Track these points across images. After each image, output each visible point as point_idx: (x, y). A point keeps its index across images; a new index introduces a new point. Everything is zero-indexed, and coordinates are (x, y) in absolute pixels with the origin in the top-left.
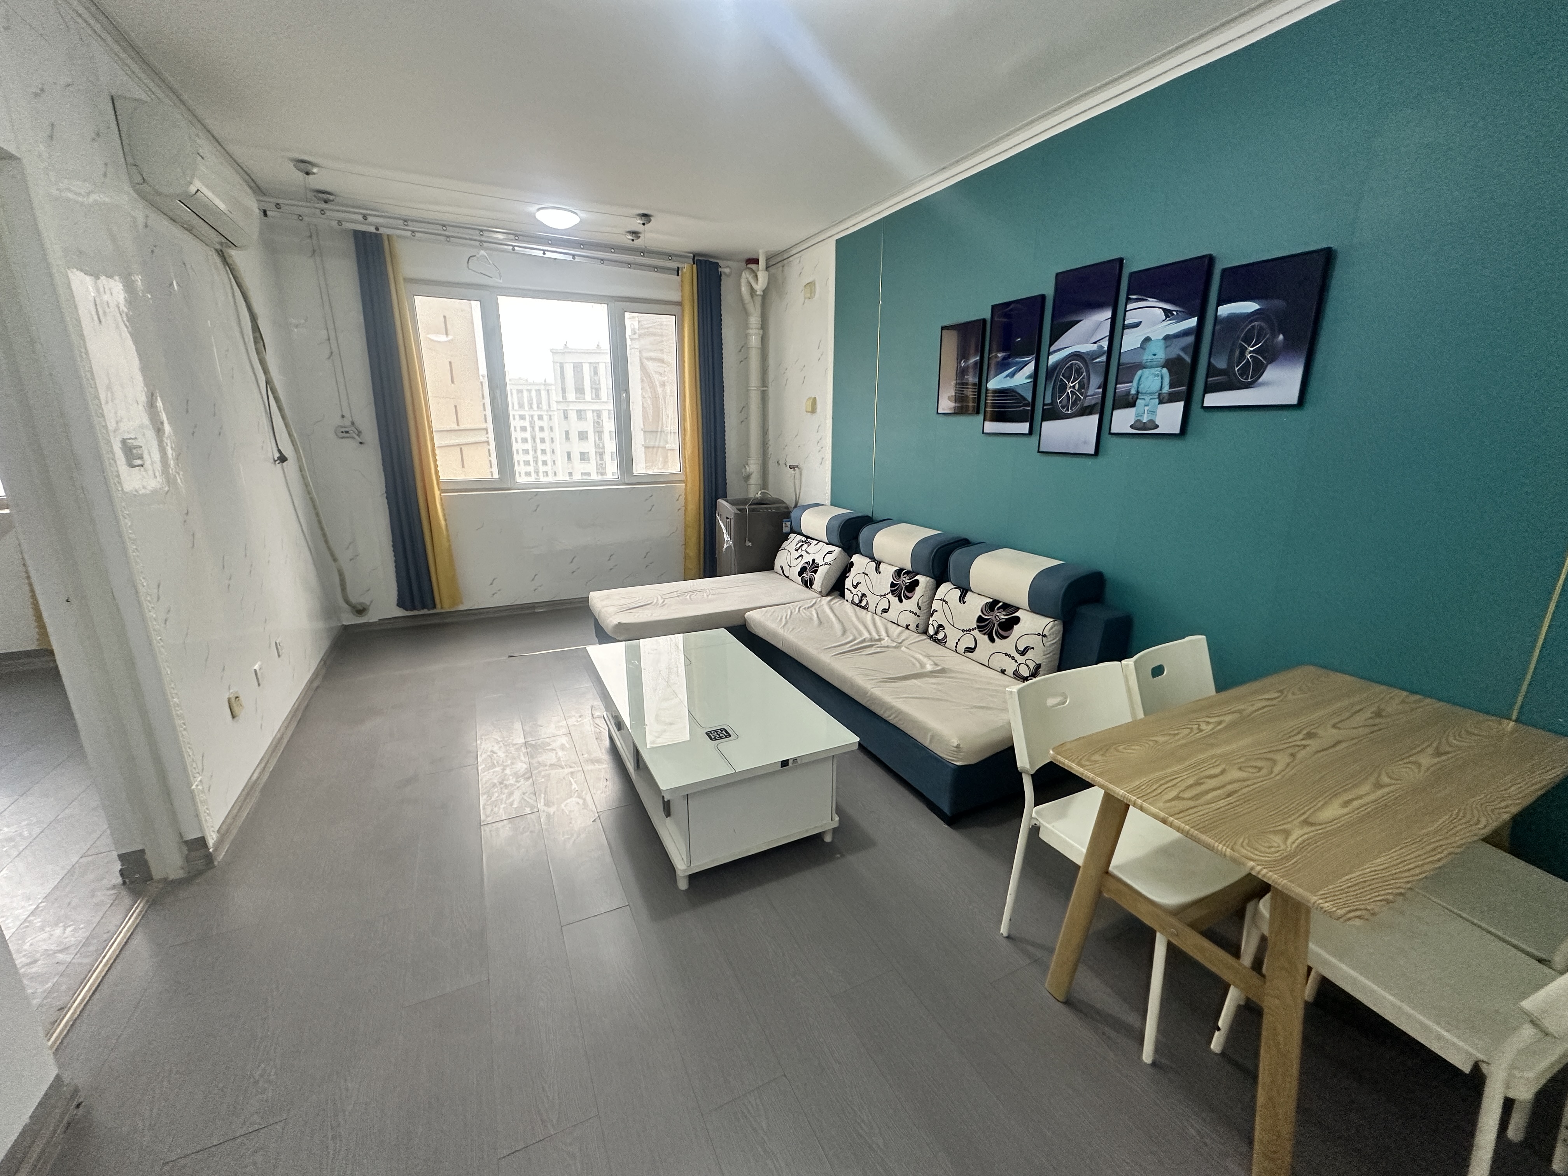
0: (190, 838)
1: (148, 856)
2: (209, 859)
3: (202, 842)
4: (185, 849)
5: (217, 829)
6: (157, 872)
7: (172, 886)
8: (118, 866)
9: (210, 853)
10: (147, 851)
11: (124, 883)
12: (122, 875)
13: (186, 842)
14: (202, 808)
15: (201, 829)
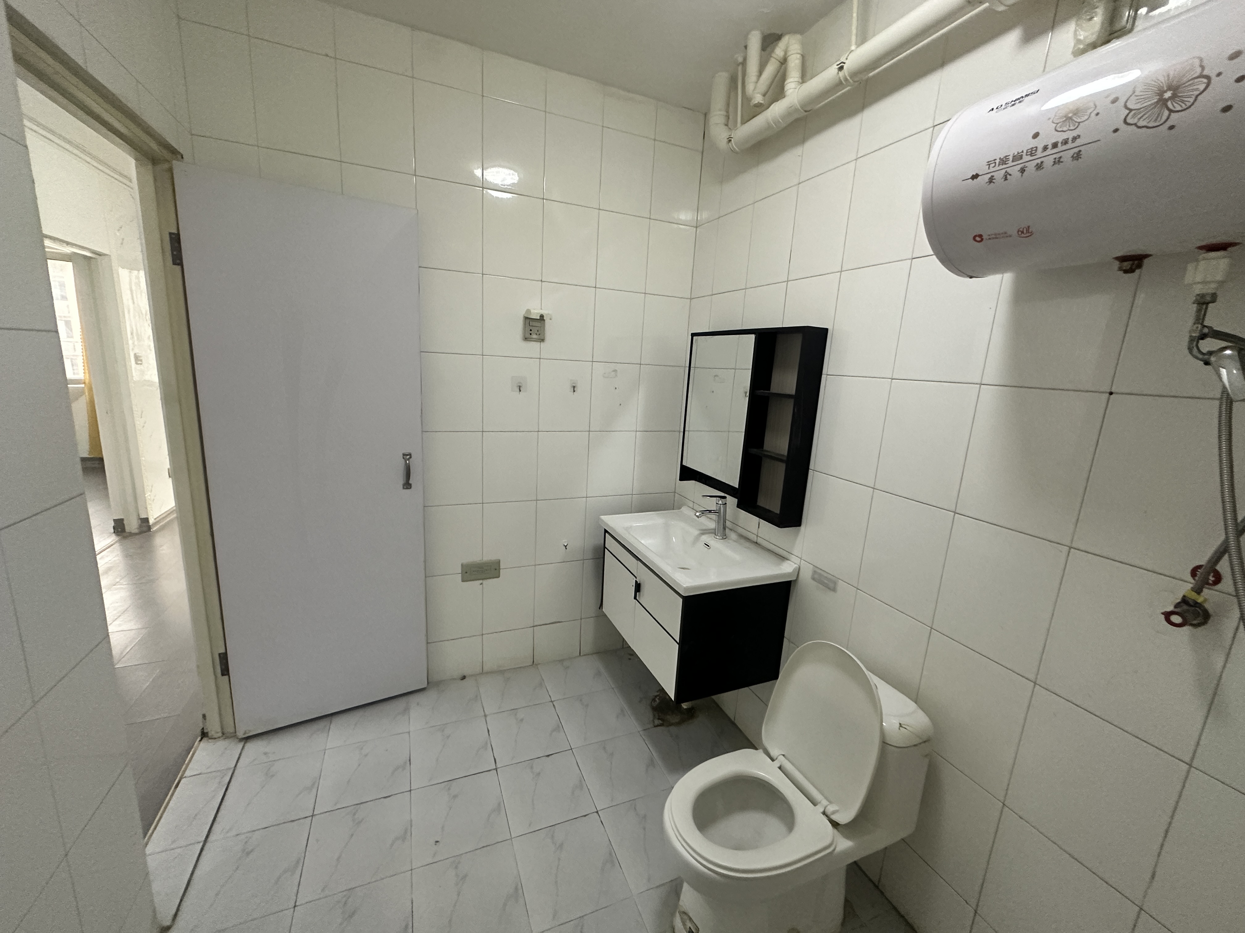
0: (143, 517)
1: (125, 522)
2: (149, 528)
3: (146, 520)
4: (140, 521)
5: (155, 518)
6: (127, 529)
7: (131, 535)
8: (113, 524)
9: (150, 526)
10: (125, 520)
11: (114, 532)
12: (114, 528)
13: (141, 519)
14: (149, 507)
15: (148, 515)
